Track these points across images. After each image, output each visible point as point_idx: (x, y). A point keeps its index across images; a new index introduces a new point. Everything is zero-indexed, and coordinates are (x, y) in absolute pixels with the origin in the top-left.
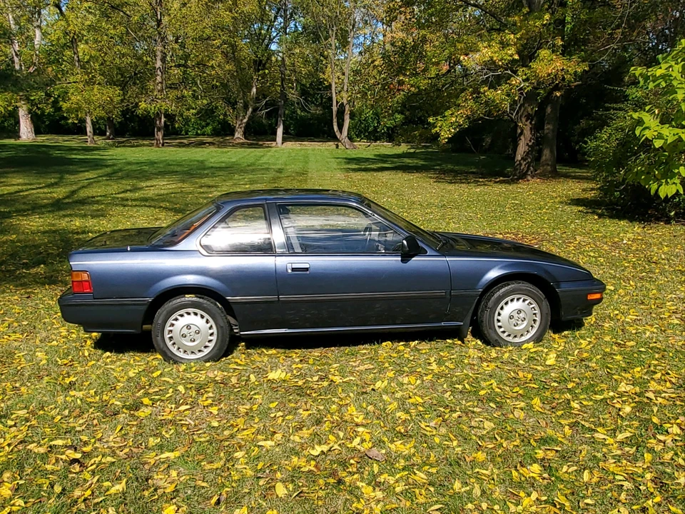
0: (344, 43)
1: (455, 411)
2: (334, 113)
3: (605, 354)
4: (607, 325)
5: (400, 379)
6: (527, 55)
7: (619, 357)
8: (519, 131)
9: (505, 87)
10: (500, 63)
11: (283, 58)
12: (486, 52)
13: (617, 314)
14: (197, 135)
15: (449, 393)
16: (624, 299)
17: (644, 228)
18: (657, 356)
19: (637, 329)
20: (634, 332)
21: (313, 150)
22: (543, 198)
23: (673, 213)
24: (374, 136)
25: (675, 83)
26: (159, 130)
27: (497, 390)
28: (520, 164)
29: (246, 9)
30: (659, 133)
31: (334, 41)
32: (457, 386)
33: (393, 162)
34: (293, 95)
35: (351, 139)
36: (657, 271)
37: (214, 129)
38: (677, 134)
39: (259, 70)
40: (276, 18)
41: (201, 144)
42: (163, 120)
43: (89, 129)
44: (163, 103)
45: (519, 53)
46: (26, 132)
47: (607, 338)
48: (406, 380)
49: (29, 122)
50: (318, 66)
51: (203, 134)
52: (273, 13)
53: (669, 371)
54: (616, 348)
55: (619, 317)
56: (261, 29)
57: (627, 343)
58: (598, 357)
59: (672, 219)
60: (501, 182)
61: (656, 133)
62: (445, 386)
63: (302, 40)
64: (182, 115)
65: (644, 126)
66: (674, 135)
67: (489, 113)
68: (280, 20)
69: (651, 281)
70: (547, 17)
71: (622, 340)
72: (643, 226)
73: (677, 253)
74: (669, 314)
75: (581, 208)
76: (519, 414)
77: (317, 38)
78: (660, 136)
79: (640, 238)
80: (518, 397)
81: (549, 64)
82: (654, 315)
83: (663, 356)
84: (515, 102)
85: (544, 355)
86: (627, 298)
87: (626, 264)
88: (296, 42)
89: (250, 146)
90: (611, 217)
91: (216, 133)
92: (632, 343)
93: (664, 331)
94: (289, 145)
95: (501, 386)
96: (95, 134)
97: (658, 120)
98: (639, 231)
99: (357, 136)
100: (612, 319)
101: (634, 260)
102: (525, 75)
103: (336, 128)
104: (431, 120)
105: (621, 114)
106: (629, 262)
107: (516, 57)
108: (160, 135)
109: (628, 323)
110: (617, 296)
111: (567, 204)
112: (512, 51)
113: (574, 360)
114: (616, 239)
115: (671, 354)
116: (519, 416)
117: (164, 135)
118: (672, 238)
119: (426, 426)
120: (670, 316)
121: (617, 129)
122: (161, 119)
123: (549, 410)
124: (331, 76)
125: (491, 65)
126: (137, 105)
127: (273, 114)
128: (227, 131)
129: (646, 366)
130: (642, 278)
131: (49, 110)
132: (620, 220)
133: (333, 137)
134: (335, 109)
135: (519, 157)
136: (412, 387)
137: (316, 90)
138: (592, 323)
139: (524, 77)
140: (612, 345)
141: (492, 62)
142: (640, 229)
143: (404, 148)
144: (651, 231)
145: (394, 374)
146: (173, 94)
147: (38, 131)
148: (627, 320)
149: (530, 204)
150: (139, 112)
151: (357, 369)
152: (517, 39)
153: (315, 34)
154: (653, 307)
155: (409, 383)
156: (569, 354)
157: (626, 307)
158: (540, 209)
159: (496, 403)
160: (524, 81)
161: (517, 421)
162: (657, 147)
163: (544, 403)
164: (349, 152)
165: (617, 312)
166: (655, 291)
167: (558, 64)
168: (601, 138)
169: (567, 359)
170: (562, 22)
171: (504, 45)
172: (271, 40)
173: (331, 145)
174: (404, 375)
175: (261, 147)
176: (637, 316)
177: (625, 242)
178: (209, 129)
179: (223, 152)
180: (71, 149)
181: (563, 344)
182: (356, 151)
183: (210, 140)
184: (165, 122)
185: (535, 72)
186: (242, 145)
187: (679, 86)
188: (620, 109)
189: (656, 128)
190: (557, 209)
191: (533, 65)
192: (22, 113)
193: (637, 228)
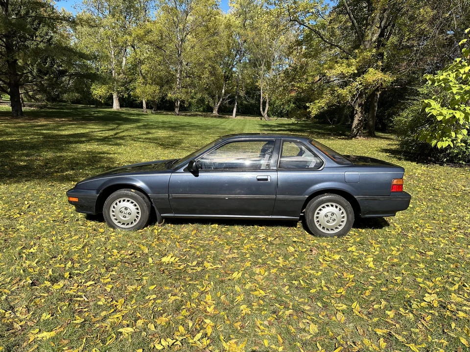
0: (269, 68)
1: (288, 309)
2: (261, 103)
3: (411, 261)
4: (410, 235)
5: (254, 269)
6: (361, 71)
7: (422, 266)
8: (355, 112)
9: (348, 87)
10: (347, 75)
11: (238, 75)
12: (339, 69)
13: (417, 227)
14: (196, 111)
15: (287, 287)
16: (421, 215)
17: (428, 167)
18: (452, 266)
19: (432, 240)
20: (431, 242)
21: (249, 120)
22: (366, 148)
23: (445, 160)
24: (281, 115)
25: (451, 84)
26: (177, 107)
27: (325, 289)
28: (353, 130)
29: (222, 50)
30: (440, 112)
31: (263, 67)
32: (294, 282)
33: (285, 128)
34: (242, 94)
35: (269, 116)
36: (440, 195)
37: (204, 109)
38: (452, 113)
39: (226, 81)
40: (236, 55)
41: (196, 115)
42: (179, 103)
43: (144, 105)
44: (179, 95)
45: (357, 69)
46: (116, 106)
47: (412, 247)
48: (258, 271)
49: (117, 101)
50: (255, 79)
51: (199, 111)
52: (234, 53)
53: (466, 284)
54: (419, 256)
55: (419, 229)
56: (228, 60)
57: (427, 253)
58: (406, 264)
59: (444, 163)
60: (343, 139)
61: (438, 112)
62: (285, 280)
63: (248, 66)
64: (188, 101)
65: (431, 108)
66: (450, 114)
67: (339, 102)
68: (238, 56)
69: (437, 202)
70: (374, 50)
71: (423, 250)
72: (427, 166)
73: (451, 184)
74: (454, 229)
75: (388, 154)
76: (340, 317)
77: (255, 66)
78: (441, 114)
79: (425, 173)
80: (341, 298)
81: (373, 76)
82: (444, 230)
83: (456, 267)
84: (354, 96)
85: (364, 258)
86: (423, 214)
87: (419, 190)
88: (245, 67)
89: (219, 117)
90: (406, 160)
91: (204, 111)
92: (431, 253)
93: (454, 243)
94: (239, 117)
95: (328, 285)
96: (147, 108)
97: (440, 105)
98: (424, 169)
99: (273, 115)
100: (413, 230)
101: (423, 187)
102: (361, 81)
103: (261, 110)
104: (307, 105)
105: (415, 102)
106: (421, 188)
107: (356, 71)
108: (177, 110)
109: (425, 235)
110: (415, 213)
111: (380, 151)
112: (354, 68)
113: (387, 265)
114: (411, 173)
115: (463, 266)
116: (341, 320)
117: (179, 111)
118: (446, 174)
119: (261, 324)
120: (455, 231)
121: (412, 111)
122: (178, 102)
123: (366, 315)
124: (261, 84)
125: (342, 76)
126: (166, 95)
127: (232, 102)
128: (209, 109)
129: (446, 276)
130: (430, 200)
131: (126, 95)
132: (412, 161)
133: (260, 115)
134: (262, 100)
135: (354, 126)
136: (261, 277)
137: (253, 91)
138: (399, 232)
139: (360, 82)
140: (416, 253)
141: (342, 73)
142: (425, 168)
143: (293, 120)
144: (432, 170)
145: (251, 264)
146: (184, 90)
147: (121, 106)
148: (425, 232)
149: (359, 151)
150: (168, 98)
151: (227, 257)
152: (356, 62)
153: (254, 63)
154: (442, 222)
155: (260, 274)
156: (383, 259)
157: (423, 221)
158: (364, 153)
159: (323, 302)
160: (360, 84)
161: (339, 324)
162: (439, 120)
163: (362, 308)
164: (267, 122)
165: (417, 225)
166: (441, 210)
167: (379, 76)
168: (402, 115)
169: (382, 263)
170: (382, 55)
171: (349, 65)
172: (233, 67)
173: (258, 118)
174: (258, 266)
175: (224, 117)
176: (431, 229)
177: (416, 175)
178: (201, 109)
179: (205, 119)
180: (131, 114)
181: (378, 249)
182: (271, 121)
183: (200, 113)
184: (180, 104)
185: (366, 80)
186: (215, 117)
187: (453, 85)
188: (414, 100)
189: (439, 109)
190: (374, 154)
191: (365, 76)
192: (115, 96)
193: (424, 167)
